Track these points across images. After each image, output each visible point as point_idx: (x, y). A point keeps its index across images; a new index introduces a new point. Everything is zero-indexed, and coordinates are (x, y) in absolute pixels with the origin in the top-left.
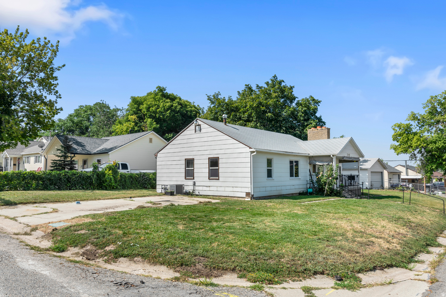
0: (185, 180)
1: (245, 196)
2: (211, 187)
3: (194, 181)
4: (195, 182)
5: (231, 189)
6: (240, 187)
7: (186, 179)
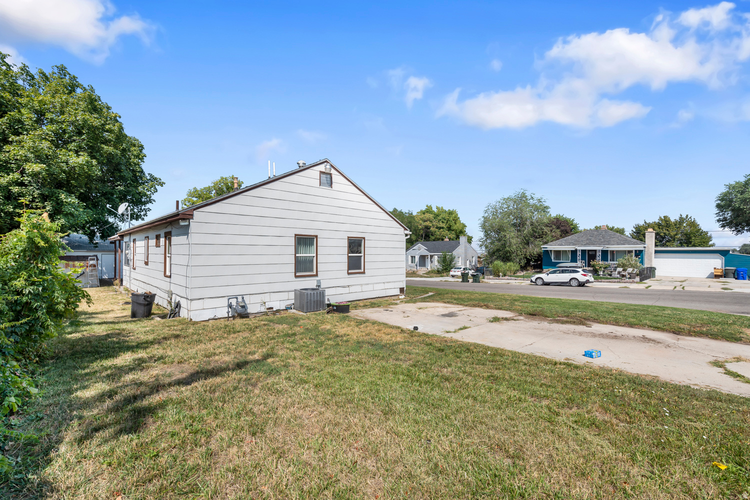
0: (294, 279)
1: (399, 294)
2: (351, 288)
3: (317, 278)
4: (320, 280)
5: (382, 286)
6: (392, 282)
7: (296, 277)
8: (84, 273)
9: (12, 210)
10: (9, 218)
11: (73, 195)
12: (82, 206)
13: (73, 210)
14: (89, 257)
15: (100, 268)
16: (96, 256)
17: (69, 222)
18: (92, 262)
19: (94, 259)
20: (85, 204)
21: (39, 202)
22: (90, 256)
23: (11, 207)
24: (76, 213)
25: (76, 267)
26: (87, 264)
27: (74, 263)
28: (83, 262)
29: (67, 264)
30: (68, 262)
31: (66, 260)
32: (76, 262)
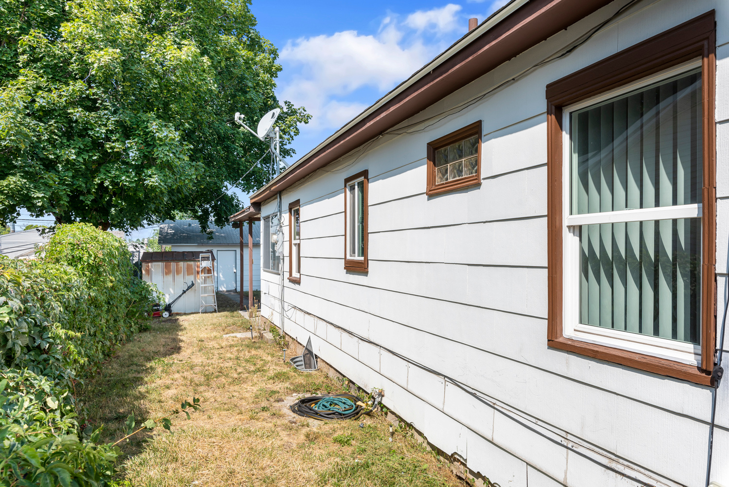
8: (193, 285)
9: (74, 157)
10: (71, 174)
11: (171, 124)
12: (188, 150)
13: (171, 155)
14: (201, 255)
15: (216, 275)
16: (211, 252)
17: (165, 182)
18: (205, 264)
19: (207, 259)
20: (192, 147)
21: (117, 140)
22: (202, 252)
23: (73, 151)
24: (178, 163)
25: (181, 273)
26: (197, 267)
27: (178, 265)
28: (192, 263)
29: (167, 267)
30: (169, 264)
31: (165, 261)
32: (181, 264)
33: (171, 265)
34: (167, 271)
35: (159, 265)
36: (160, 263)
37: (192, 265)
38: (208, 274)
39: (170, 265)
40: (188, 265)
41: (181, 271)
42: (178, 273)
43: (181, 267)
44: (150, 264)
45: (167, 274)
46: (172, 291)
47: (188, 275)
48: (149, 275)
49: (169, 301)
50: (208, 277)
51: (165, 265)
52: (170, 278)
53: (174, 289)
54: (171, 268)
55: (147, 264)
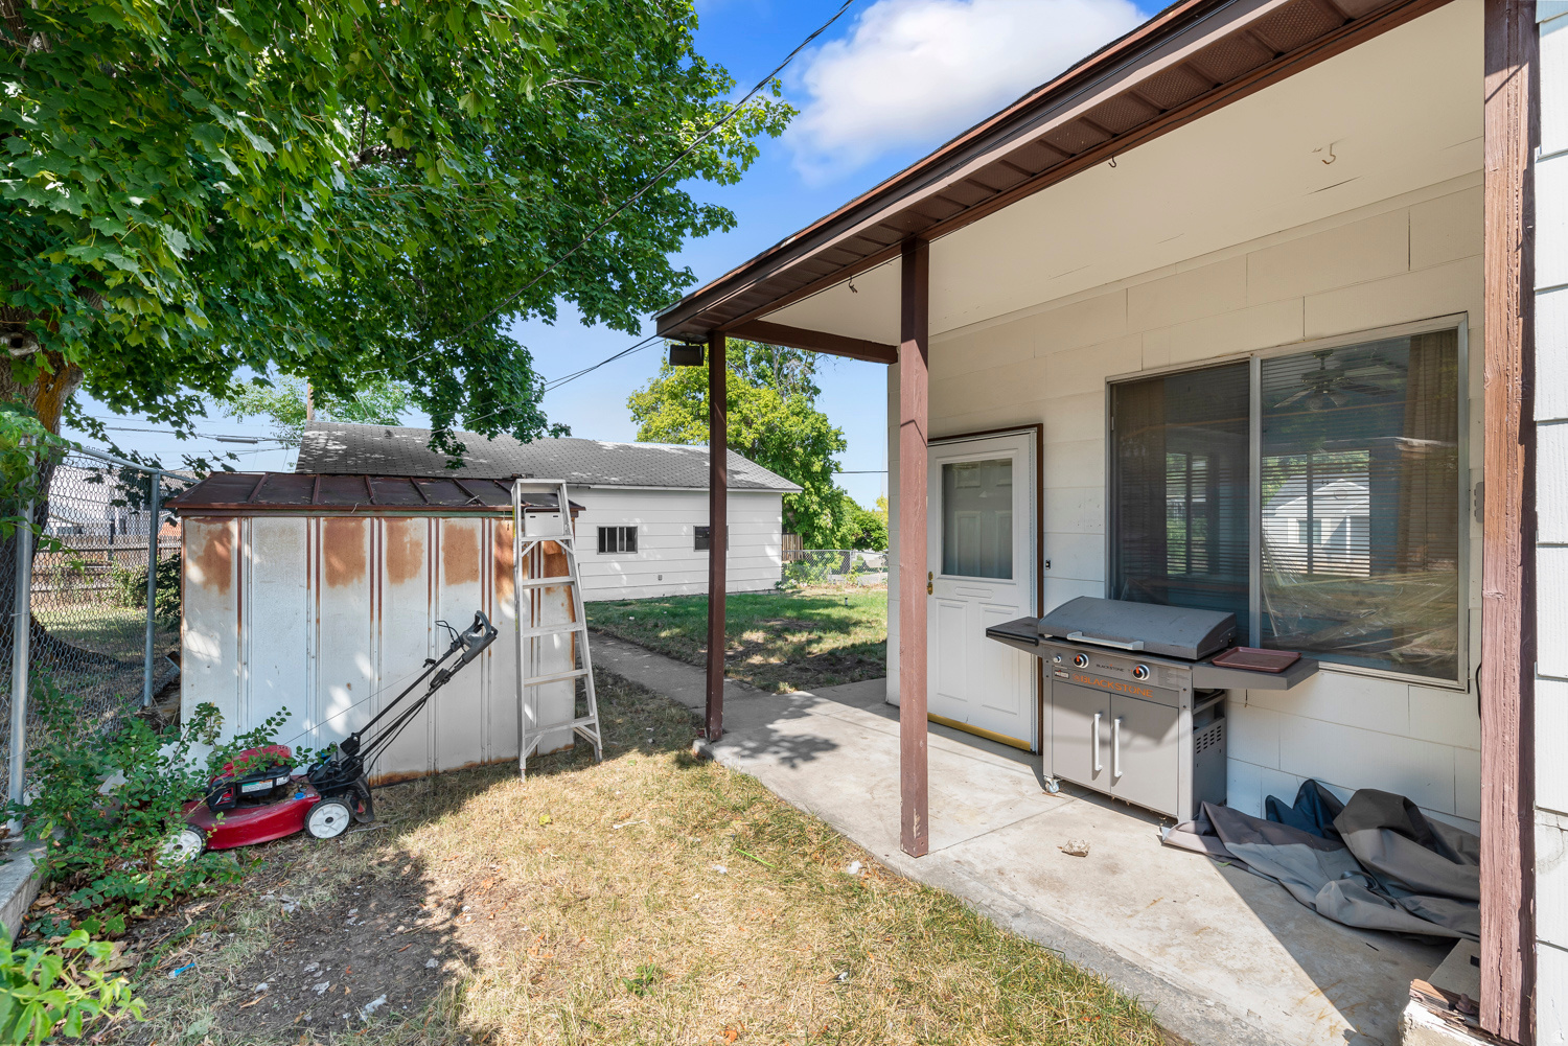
18: (538, 529)
19: (546, 504)
25: (414, 574)
26: (500, 543)
27: (403, 532)
28: (474, 523)
29: (334, 542)
30: (352, 524)
31: (330, 508)
32: (418, 527)
33: (359, 531)
34: (337, 564)
35: (293, 531)
36: (299, 523)
37: (471, 534)
38: (548, 575)
39: (356, 534)
40: (450, 532)
41: (417, 565)
42: (398, 574)
43: (418, 544)
44: (233, 526)
45: (334, 578)
46: (366, 668)
47: (453, 579)
48: (224, 584)
49: (349, 723)
50: (548, 590)
51: (328, 532)
52: (354, 599)
53: (376, 660)
54: (361, 547)
55: (219, 526)
